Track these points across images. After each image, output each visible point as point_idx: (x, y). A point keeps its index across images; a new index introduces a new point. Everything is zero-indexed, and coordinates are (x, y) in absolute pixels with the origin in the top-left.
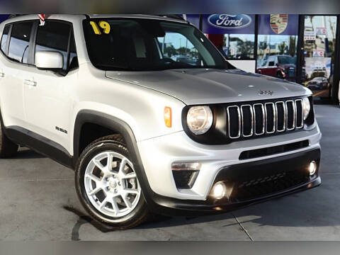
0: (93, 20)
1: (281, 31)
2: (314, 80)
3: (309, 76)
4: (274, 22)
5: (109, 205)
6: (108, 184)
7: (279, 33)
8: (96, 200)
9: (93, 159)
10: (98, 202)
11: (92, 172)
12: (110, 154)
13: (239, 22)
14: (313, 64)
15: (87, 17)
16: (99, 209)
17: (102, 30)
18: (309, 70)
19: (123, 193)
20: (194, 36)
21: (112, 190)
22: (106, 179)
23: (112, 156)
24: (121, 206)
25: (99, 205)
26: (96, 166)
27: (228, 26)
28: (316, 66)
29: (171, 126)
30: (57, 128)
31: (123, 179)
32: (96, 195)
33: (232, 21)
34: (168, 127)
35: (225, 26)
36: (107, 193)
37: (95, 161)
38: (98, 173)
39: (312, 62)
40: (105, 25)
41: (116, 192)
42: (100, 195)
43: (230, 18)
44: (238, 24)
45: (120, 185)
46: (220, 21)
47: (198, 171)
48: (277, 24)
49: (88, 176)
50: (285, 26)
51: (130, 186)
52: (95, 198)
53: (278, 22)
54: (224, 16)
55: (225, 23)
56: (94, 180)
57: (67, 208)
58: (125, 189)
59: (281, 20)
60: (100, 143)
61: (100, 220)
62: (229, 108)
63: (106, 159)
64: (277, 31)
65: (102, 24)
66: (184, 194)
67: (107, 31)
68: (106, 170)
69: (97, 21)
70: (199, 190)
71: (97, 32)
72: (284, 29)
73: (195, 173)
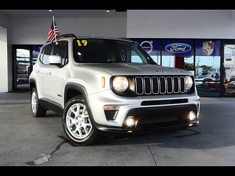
0: (79, 39)
1: (210, 54)
2: (232, 83)
3: (229, 81)
4: (205, 48)
5: (78, 132)
6: (77, 121)
7: (209, 55)
8: (72, 130)
9: (71, 108)
10: (73, 131)
11: (70, 115)
12: (79, 105)
13: (184, 49)
14: (231, 73)
15: (76, 38)
16: (73, 134)
17: (82, 44)
18: (228, 77)
19: (84, 125)
20: (137, 49)
21: (79, 124)
22: (77, 118)
23: (79, 106)
24: (84, 133)
25: (73, 132)
26: (72, 112)
27: (178, 51)
28: (232, 74)
29: (104, 87)
30: (58, 95)
31: (84, 118)
32: (72, 127)
33: (180, 49)
34: (103, 87)
35: (175, 51)
36: (77, 126)
37: (71, 109)
38: (73, 116)
39: (230, 72)
40: (85, 42)
41: (81, 125)
42: (74, 127)
43: (179, 47)
44: (183, 50)
45: (83, 121)
46: (173, 48)
47: (118, 110)
48: (207, 50)
49: (68, 117)
50: (212, 51)
51: (88, 122)
52: (71, 129)
53: (208, 48)
54: (175, 46)
55: (176, 50)
56: (71, 119)
57: (60, 137)
58: (85, 123)
59: (209, 47)
60: (74, 99)
61: (73, 141)
62: (136, 78)
63: (76, 108)
64: (207, 54)
65: (83, 41)
66: (110, 123)
67: (85, 45)
68: (76, 114)
69: (81, 40)
70: (118, 121)
71: (80, 45)
72: (211, 52)
73: (117, 112)
